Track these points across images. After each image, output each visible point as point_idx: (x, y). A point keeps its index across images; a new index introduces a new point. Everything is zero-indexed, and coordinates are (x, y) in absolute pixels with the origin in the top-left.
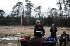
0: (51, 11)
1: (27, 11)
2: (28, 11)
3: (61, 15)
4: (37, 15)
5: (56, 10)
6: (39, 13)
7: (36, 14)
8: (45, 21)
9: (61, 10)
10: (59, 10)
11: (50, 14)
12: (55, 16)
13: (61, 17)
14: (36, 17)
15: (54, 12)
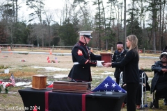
0: (73, 6)
1: (6, 6)
2: (10, 6)
3: (99, 19)
4: (34, 17)
5: (85, 3)
6: (39, 13)
7: (32, 14)
8: (55, 34)
9: (99, 4)
10: (95, 3)
11: (68, 16)
12: (83, 20)
13: (99, 24)
14: (32, 23)
15: (81, 8)
